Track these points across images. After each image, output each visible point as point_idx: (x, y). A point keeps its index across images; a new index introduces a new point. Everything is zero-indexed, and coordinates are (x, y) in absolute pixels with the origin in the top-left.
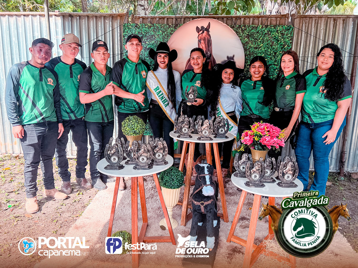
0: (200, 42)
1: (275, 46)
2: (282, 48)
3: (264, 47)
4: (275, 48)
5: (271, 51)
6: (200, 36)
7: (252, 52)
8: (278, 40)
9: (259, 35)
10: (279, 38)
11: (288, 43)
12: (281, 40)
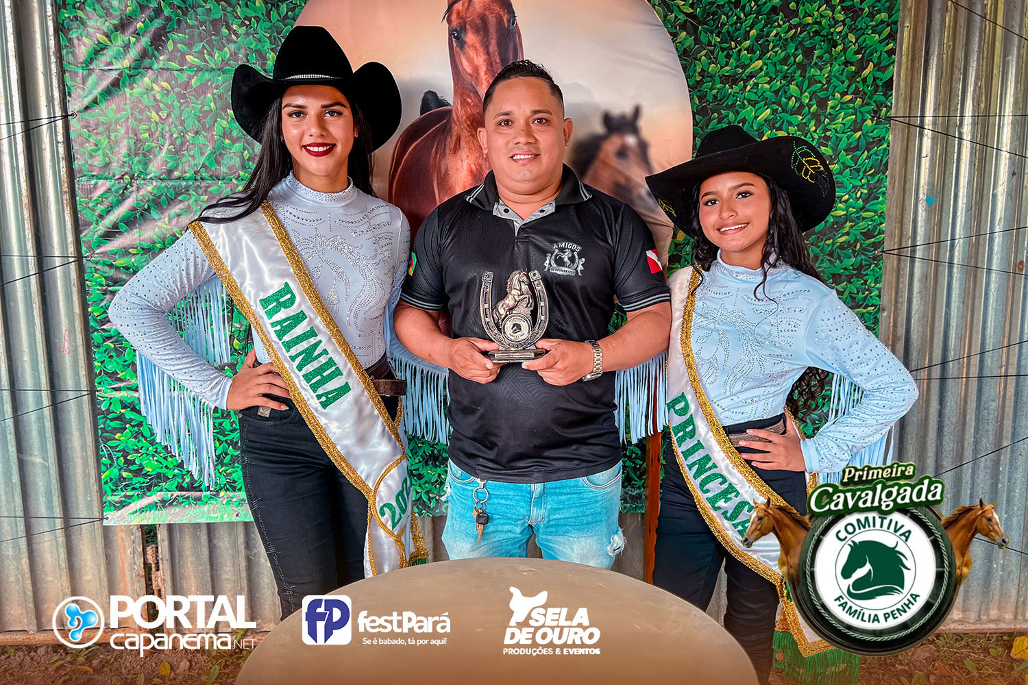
0: (462, 44)
1: (821, 70)
2: (852, 77)
3: (767, 74)
4: (817, 78)
5: (802, 93)
6: (458, 6)
7: (715, 97)
8: (832, 38)
9: (742, 15)
10: (838, 30)
11: (876, 52)
12: (846, 40)
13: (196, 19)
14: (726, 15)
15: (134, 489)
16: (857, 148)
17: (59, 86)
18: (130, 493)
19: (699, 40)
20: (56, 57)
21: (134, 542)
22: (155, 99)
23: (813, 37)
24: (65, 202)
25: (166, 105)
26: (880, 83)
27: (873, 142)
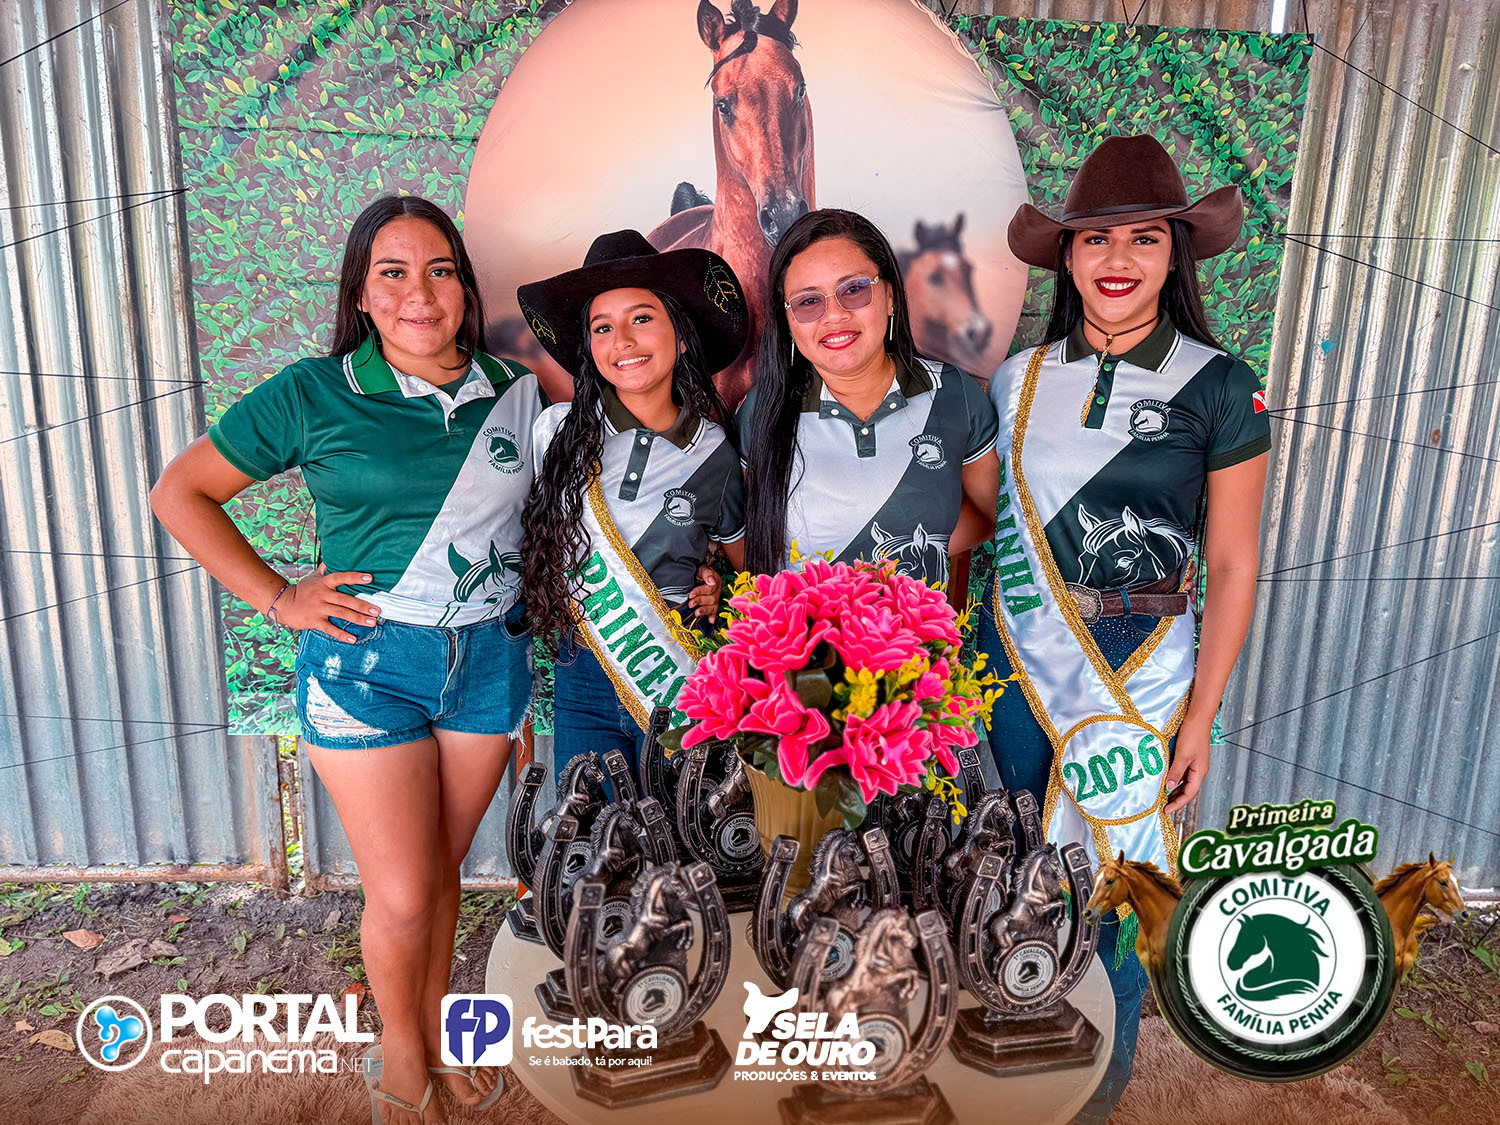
0: (731, 120)
1: (1199, 166)
2: (1239, 179)
4: (1192, 178)
6: (727, 68)
8: (1215, 125)
9: (1099, 86)
10: (1224, 113)
11: (1273, 145)
12: (1234, 128)
13: (361, 64)
14: (1078, 86)
15: (267, 689)
16: (1237, 275)
17: (170, 146)
18: (263, 694)
19: (1040, 119)
20: (166, 105)
21: (266, 756)
22: (304, 173)
23: (1192, 121)
24: (176, 305)
25: (316, 179)
26: (1274, 188)
27: (1261, 266)
